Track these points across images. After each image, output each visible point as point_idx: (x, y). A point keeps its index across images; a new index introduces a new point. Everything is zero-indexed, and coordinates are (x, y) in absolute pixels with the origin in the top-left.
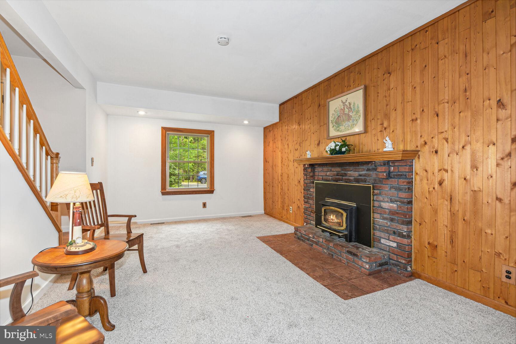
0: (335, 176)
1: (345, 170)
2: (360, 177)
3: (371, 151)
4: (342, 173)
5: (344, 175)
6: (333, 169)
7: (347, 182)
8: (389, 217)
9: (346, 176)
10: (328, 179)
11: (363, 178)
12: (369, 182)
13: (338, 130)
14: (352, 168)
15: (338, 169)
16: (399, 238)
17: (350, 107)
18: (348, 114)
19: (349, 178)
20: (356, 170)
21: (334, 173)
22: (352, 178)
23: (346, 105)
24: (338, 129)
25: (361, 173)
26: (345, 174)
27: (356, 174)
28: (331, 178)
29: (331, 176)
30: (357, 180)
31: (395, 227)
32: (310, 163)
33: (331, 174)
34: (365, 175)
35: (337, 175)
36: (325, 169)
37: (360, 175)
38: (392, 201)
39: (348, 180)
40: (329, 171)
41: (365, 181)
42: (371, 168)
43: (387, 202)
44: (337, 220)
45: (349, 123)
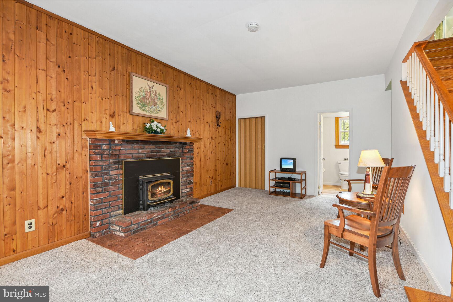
0: (149, 153)
1: (160, 147)
2: (171, 153)
3: (170, 134)
4: (157, 150)
5: (158, 151)
6: (146, 146)
7: (160, 158)
8: (187, 175)
9: (160, 153)
10: (141, 157)
11: (173, 153)
12: (177, 156)
13: (144, 110)
14: (165, 146)
15: (153, 147)
16: (190, 185)
17: (156, 95)
18: (154, 100)
19: (163, 154)
20: (169, 148)
21: (149, 150)
22: (165, 154)
23: (152, 90)
24: (143, 108)
25: (172, 150)
26: (160, 151)
27: (168, 151)
28: (144, 155)
29: (144, 153)
30: (169, 155)
31: (189, 180)
32: (122, 139)
33: (145, 151)
34: (174, 151)
35: (151, 152)
36: (136, 146)
37: (171, 151)
38: (188, 166)
39: (162, 156)
40: (141, 149)
41: (174, 155)
42: (178, 146)
43: (186, 167)
44: (165, 189)
45: (155, 107)
